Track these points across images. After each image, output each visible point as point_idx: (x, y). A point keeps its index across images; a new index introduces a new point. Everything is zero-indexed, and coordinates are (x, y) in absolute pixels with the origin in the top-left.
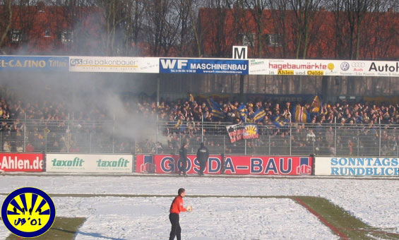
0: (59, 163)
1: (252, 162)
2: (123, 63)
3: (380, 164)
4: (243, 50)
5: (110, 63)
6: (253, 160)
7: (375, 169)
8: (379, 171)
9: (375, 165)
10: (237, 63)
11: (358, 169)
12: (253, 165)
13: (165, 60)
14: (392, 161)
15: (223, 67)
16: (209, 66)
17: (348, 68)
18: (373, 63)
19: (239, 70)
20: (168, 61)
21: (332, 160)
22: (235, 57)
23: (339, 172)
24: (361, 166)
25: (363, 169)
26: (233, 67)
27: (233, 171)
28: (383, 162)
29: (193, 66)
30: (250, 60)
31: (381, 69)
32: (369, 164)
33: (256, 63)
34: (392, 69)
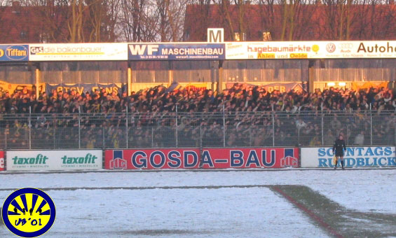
0: (21, 161)
1: (232, 156)
2: (88, 50)
3: (372, 154)
4: (219, 32)
5: (74, 50)
6: (232, 153)
7: (367, 159)
8: (371, 161)
9: (366, 154)
10: (213, 47)
11: (349, 160)
12: (233, 158)
13: (134, 46)
14: (386, 150)
15: (197, 51)
16: (182, 51)
17: (334, 50)
18: (362, 44)
19: (215, 55)
20: (137, 47)
21: (319, 151)
22: (210, 41)
23: (327, 163)
24: (351, 156)
25: (353, 159)
26: (209, 51)
27: (211, 165)
28: (376, 151)
29: (164, 52)
30: (227, 43)
31: (370, 50)
32: (360, 154)
33: (233, 47)
34: (382, 49)
